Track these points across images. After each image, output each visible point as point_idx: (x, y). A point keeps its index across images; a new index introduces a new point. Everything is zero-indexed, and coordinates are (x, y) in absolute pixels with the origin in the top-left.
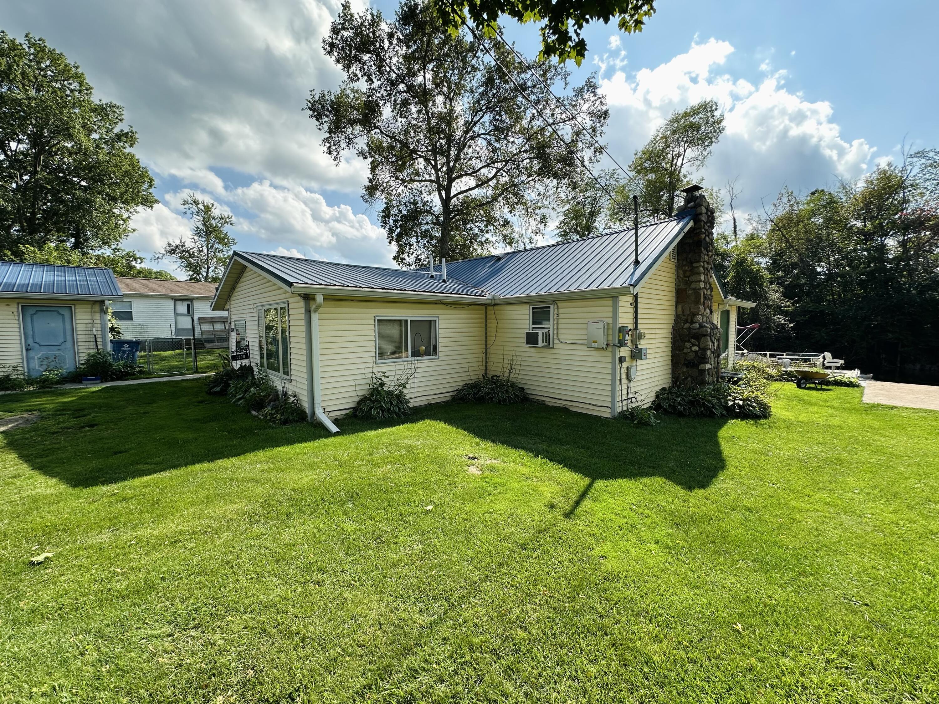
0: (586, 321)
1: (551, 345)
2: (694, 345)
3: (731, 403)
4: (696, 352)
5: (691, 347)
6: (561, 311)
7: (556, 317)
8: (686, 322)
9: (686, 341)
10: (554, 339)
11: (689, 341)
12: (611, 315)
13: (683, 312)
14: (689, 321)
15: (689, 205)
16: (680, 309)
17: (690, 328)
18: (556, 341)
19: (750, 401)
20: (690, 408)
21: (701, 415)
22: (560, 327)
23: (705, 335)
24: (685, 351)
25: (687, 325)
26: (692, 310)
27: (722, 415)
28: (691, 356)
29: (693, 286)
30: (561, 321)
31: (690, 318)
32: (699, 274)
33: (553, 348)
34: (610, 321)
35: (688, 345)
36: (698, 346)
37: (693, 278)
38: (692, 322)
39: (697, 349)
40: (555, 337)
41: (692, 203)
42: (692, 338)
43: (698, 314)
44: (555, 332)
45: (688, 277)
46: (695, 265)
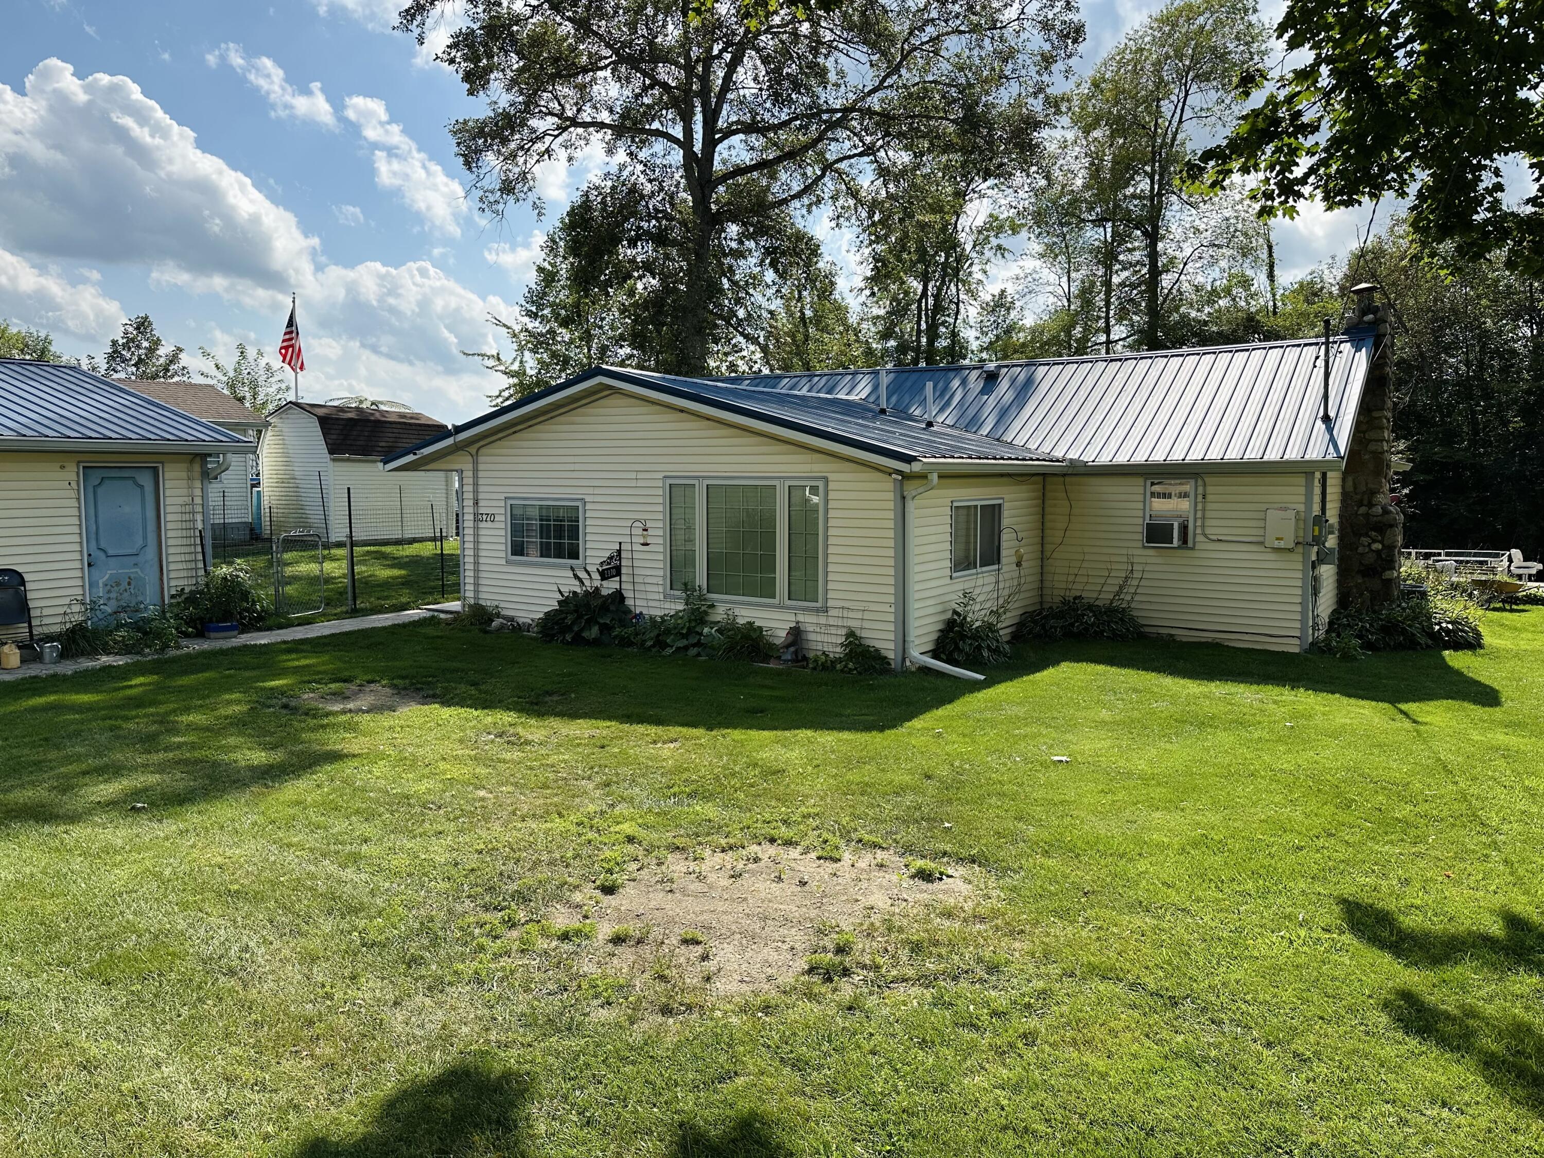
0: (1264, 507)
1: (1190, 544)
2: (1374, 541)
3: (1437, 627)
4: (1378, 552)
5: (1369, 545)
6: (1210, 489)
7: (1200, 498)
8: (1361, 504)
9: (1361, 535)
10: (1195, 535)
11: (1367, 535)
12: (1302, 499)
13: (1355, 488)
14: (1365, 502)
15: (1366, 318)
16: (1350, 483)
17: (1368, 514)
18: (1200, 538)
19: (1460, 624)
20: (1384, 638)
21: (1399, 647)
22: (1208, 514)
23: (1391, 526)
24: (1360, 550)
25: (1363, 510)
26: (1371, 486)
27: (1428, 646)
28: (1370, 559)
29: (1372, 447)
30: (1209, 506)
31: (1366, 497)
32: (1382, 428)
33: (1193, 549)
34: (1301, 508)
35: (1365, 540)
36: (1381, 542)
37: (1371, 435)
38: (1371, 505)
39: (1380, 546)
40: (1199, 531)
41: (1371, 316)
42: (1372, 529)
43: (1379, 492)
44: (1199, 523)
45: (1364, 432)
46: (1376, 414)
